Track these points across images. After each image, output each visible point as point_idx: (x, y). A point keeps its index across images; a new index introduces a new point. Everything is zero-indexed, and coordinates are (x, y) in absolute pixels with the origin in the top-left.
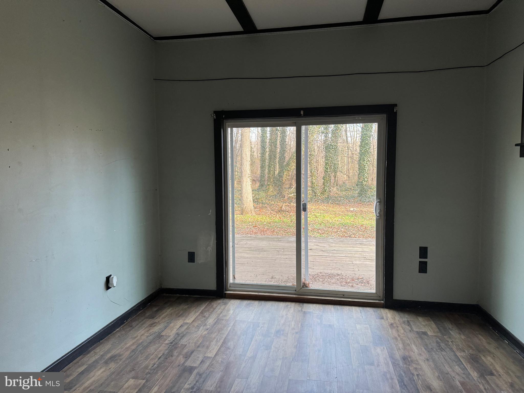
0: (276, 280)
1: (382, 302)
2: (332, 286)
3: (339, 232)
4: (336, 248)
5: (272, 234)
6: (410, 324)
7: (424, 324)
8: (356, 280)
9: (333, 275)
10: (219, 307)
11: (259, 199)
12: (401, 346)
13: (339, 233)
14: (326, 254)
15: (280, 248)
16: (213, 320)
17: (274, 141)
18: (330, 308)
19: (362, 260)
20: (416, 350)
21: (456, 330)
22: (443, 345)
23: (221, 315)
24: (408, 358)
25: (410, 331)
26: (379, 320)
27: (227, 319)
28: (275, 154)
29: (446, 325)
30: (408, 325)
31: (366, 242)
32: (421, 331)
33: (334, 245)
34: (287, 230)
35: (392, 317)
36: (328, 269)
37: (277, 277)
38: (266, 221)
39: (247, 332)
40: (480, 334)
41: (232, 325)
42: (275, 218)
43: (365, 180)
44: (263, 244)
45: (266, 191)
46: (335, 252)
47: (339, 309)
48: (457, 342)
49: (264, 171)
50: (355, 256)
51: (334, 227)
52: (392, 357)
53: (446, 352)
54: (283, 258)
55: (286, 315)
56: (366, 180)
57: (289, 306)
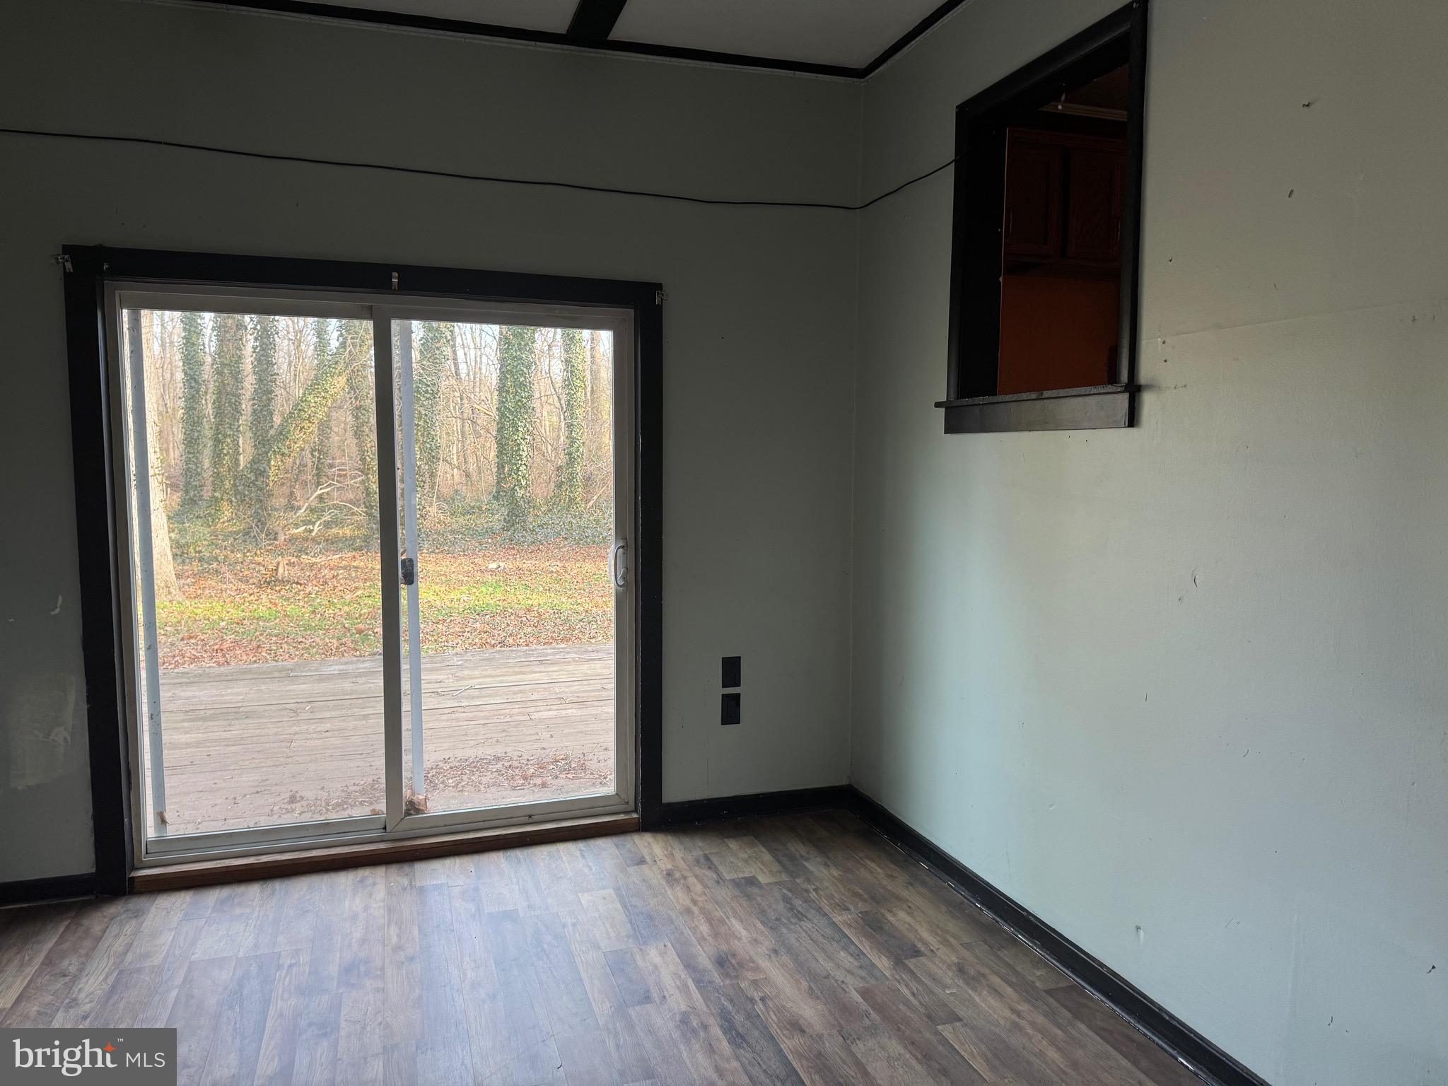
0: (304, 803)
1: (635, 816)
2: (488, 795)
3: (468, 632)
4: (475, 681)
5: (255, 656)
6: (712, 864)
7: (743, 856)
8: (552, 767)
9: (485, 761)
10: (114, 929)
11: (189, 547)
12: (704, 929)
13: (468, 635)
14: (449, 701)
15: (299, 701)
16: (101, 978)
17: (231, 362)
18: (496, 860)
19: (555, 707)
20: (745, 931)
21: (816, 857)
22: (798, 903)
23: (130, 957)
24: (729, 958)
25: (718, 882)
26: (636, 867)
27: (156, 964)
28: (236, 401)
29: (793, 849)
30: (709, 868)
31: (554, 654)
32: (742, 878)
33: (466, 672)
34: (304, 640)
35: (666, 852)
36: (466, 746)
37: (309, 794)
38: (226, 618)
39: (241, 995)
40: (867, 857)
41: (178, 981)
42: (255, 606)
43: (521, 484)
44: (236, 694)
45: (210, 519)
46: (476, 693)
47: (522, 861)
48: (827, 888)
49: (198, 455)
50: (533, 697)
51: (452, 618)
52: (689, 964)
53: (810, 920)
54: (315, 732)
55: (366, 909)
56: (524, 484)
57: (370, 881)
